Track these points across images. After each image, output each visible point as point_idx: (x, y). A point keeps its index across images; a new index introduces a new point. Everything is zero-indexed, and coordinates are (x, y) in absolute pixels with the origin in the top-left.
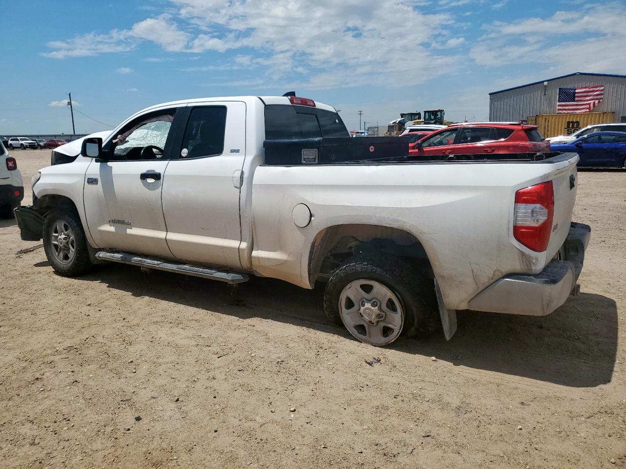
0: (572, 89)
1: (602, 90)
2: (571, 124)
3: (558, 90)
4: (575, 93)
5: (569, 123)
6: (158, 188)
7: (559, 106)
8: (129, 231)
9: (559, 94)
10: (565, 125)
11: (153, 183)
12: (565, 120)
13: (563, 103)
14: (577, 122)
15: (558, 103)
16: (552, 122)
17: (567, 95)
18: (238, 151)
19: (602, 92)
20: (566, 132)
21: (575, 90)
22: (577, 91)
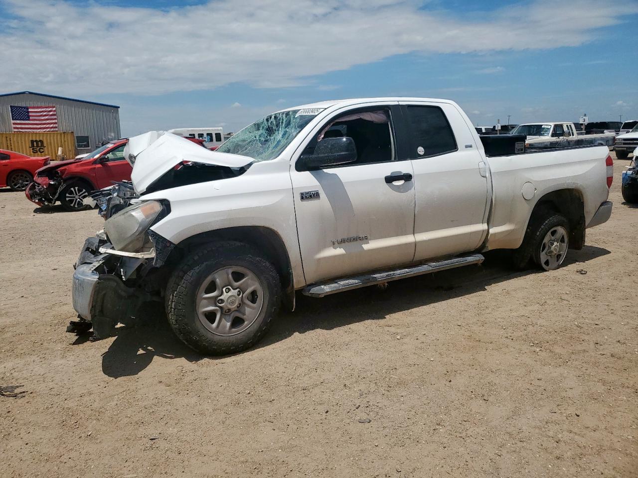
0: (25, 108)
1: (55, 111)
2: (35, 143)
3: (10, 107)
4: (28, 112)
5: (32, 142)
6: (410, 189)
7: (14, 124)
8: (366, 247)
9: (12, 112)
10: (29, 144)
11: (402, 185)
12: (29, 139)
13: (18, 122)
14: (40, 141)
15: (13, 122)
16: (14, 141)
17: (20, 113)
18: (471, 146)
19: (55, 113)
20: (32, 151)
21: (28, 109)
22: (30, 110)
